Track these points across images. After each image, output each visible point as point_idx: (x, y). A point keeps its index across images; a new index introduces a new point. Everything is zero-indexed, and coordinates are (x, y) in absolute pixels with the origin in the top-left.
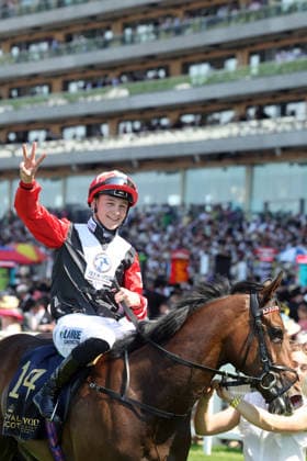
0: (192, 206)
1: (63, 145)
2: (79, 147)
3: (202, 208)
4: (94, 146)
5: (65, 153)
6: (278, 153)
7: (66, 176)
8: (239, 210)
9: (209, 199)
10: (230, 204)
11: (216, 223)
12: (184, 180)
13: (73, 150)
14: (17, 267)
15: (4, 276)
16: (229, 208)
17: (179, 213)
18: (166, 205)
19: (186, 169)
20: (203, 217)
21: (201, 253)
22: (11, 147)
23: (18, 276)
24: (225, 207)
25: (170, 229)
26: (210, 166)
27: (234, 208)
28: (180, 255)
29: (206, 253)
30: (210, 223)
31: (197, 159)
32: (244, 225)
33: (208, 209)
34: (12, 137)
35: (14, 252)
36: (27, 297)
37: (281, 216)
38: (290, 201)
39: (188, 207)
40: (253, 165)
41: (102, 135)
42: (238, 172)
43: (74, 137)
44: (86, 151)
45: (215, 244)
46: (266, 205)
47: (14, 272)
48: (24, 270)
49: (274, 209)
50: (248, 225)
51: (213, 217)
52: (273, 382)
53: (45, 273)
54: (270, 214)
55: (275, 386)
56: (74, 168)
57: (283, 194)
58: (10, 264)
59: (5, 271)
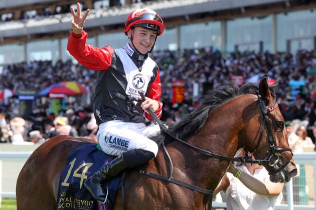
0: (186, 50)
1: (94, 14)
2: (105, 14)
3: (192, 52)
4: (116, 12)
5: (96, 19)
6: (243, 11)
7: (97, 35)
8: (218, 52)
9: (197, 45)
10: (211, 48)
11: (203, 61)
12: (179, 33)
13: (101, 16)
14: (66, 98)
15: (57, 104)
16: (211, 51)
17: (176, 56)
18: (167, 51)
19: (179, 25)
20: (193, 58)
21: (193, 82)
22: (58, 16)
23: (67, 104)
24: (207, 50)
25: (171, 67)
26: (196, 23)
27: (214, 50)
28: (178, 84)
29: (197, 82)
30: (198, 61)
31: (187, 18)
32: (222, 62)
33: (197, 52)
34: (59, 9)
35: (64, 87)
36: (73, 118)
37: (247, 54)
38: (253, 43)
39: (182, 51)
40: (226, 20)
41: (121, 5)
42: (216, 25)
43: (102, 7)
44: (110, 16)
45: (203, 76)
46: (236, 47)
47: (64, 101)
48: (71, 100)
49: (242, 49)
50: (225, 61)
51: (200, 57)
52: (277, 161)
53: (86, 101)
54: (239, 53)
55: (278, 164)
56: (103, 28)
57: (248, 38)
58: (61, 96)
59: (58, 101)
